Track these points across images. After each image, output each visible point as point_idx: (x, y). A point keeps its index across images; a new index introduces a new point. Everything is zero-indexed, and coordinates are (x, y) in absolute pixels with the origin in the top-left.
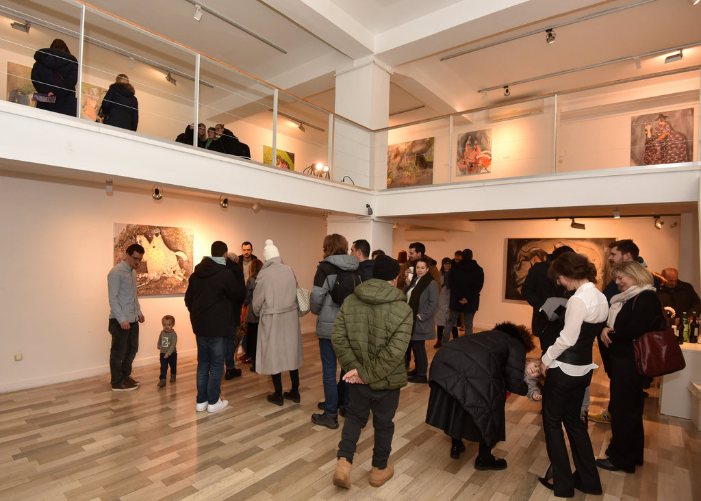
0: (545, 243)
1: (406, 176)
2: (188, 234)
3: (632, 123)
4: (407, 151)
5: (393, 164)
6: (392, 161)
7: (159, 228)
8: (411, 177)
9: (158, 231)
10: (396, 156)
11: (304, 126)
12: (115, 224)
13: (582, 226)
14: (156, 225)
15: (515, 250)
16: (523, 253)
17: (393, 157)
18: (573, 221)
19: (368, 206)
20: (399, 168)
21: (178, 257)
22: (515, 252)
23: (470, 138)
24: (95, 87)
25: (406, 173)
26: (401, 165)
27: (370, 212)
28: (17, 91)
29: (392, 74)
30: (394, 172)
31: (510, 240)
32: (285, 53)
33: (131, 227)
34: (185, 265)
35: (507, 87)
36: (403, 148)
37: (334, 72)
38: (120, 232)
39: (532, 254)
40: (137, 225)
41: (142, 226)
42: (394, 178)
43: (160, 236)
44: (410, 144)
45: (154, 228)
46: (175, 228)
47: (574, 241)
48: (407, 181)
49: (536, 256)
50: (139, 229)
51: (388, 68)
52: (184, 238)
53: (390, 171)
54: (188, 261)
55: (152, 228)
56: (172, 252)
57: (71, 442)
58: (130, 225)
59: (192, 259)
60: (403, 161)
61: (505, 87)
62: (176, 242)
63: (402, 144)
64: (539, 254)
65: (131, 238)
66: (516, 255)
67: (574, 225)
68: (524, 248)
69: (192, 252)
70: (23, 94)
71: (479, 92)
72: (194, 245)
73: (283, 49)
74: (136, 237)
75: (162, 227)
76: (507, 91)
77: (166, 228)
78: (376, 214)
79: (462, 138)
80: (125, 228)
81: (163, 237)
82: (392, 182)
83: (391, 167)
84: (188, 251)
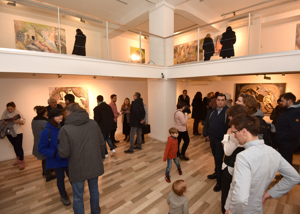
0: (253, 86)
1: (192, 56)
2: (85, 89)
3: (297, 27)
4: (192, 45)
5: (186, 52)
6: (186, 50)
7: (71, 88)
8: (193, 57)
9: (70, 89)
10: (187, 48)
11: (146, 37)
12: (49, 88)
13: (269, 78)
14: (69, 87)
15: (239, 89)
16: (243, 90)
17: (186, 48)
18: (265, 76)
19: (162, 74)
20: (189, 53)
21: (81, 100)
22: (239, 90)
23: (219, 38)
24: (53, 27)
25: (192, 55)
26: (189, 52)
27: (163, 77)
28: (19, 32)
29: (175, 9)
30: (187, 55)
31: (237, 84)
32: (127, 4)
33: (57, 88)
34: (85, 103)
35: (235, 12)
36: (190, 44)
37: (148, 11)
38: (52, 91)
39: (246, 90)
40: (60, 88)
41: (62, 88)
42: (186, 58)
43: (72, 91)
44: (193, 42)
45: (69, 88)
46: (79, 87)
47: (266, 85)
48: (192, 59)
49: (248, 92)
50: (61, 89)
51: (173, 7)
52: (84, 91)
53: (185, 55)
54: (86, 101)
55: (67, 88)
56: (78, 98)
57: (14, 189)
58: (56, 88)
59: (88, 100)
60: (190, 50)
61: (233, 13)
62: (80, 93)
63: (190, 42)
64: (250, 90)
65: (58, 93)
66: (240, 91)
67: (265, 78)
68: (243, 88)
69: (88, 97)
70: (22, 33)
71: (222, 16)
72: (89, 94)
73: (126, 2)
74: (60, 92)
75: (72, 88)
76: (234, 14)
77: (74, 88)
78: (166, 77)
79: (216, 38)
80: (54, 89)
81: (73, 92)
82: (186, 59)
83: (185, 53)
84: (86, 96)
